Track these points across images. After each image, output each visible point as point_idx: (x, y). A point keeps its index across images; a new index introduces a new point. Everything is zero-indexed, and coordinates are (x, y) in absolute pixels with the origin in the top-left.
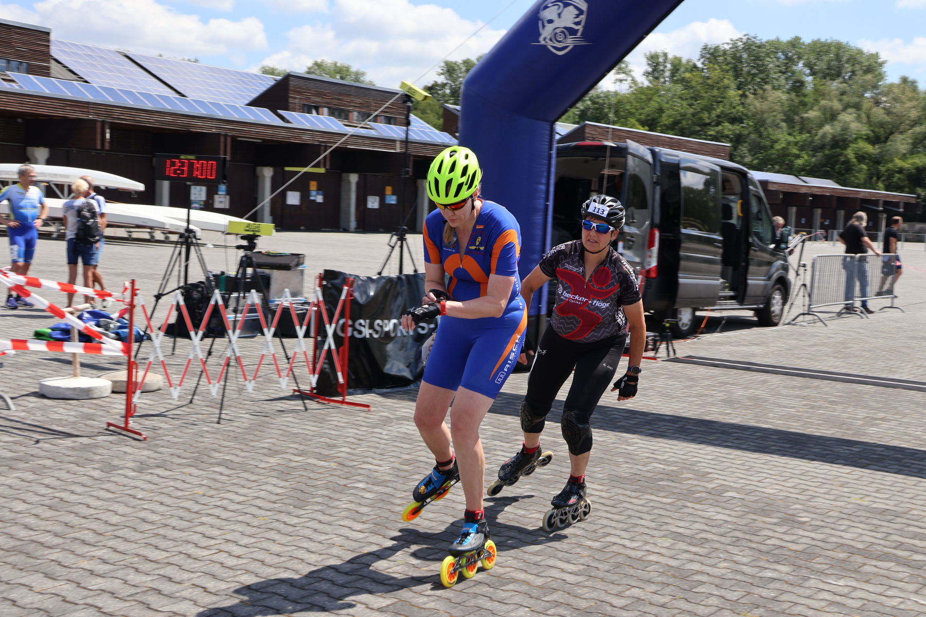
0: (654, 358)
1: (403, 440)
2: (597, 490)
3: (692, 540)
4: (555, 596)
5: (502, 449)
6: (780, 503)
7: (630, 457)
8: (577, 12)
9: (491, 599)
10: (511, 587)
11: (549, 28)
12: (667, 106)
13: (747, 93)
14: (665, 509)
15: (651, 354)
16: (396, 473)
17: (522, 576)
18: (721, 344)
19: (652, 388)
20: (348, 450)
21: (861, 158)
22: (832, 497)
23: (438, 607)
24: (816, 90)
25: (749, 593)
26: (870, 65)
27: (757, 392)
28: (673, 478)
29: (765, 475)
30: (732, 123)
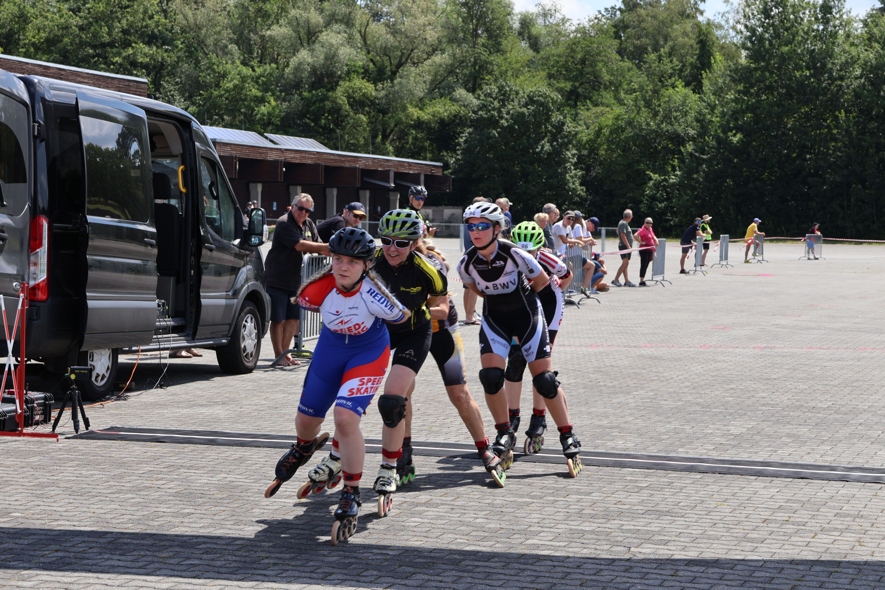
0: (53, 435)
18: (163, 405)
30: (149, 43)
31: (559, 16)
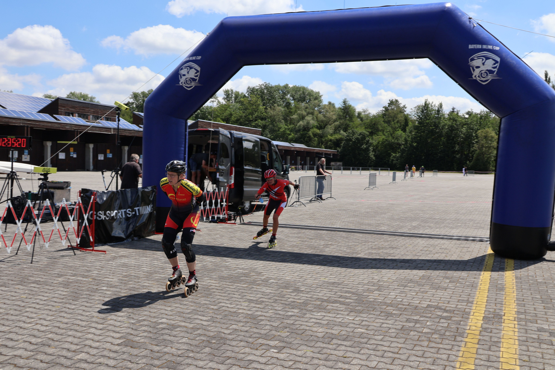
1: (123, 266)
2: (214, 283)
4: (199, 332)
8: (196, 71)
11: (184, 78)
12: (233, 113)
13: (267, 107)
14: (244, 290)
15: (234, 222)
16: (121, 282)
20: (97, 272)
21: (315, 135)
24: (295, 106)
26: (316, 97)
28: (246, 276)
30: (262, 120)
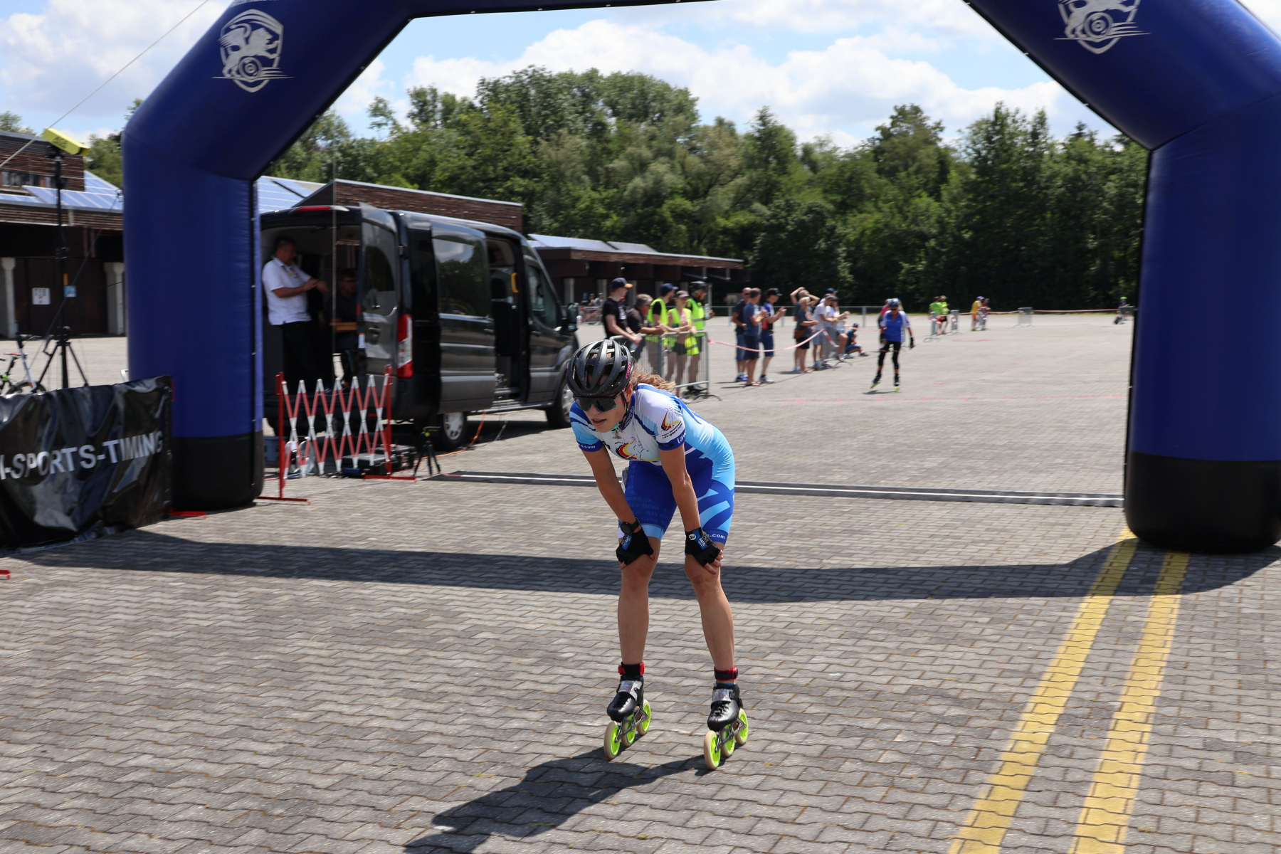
0: (413, 478)
1: (56, 612)
2: (314, 648)
3: (429, 696)
4: (241, 787)
5: (194, 609)
6: (543, 639)
7: (364, 603)
8: (269, 37)
9: (153, 801)
10: (183, 782)
11: (235, 56)
12: (440, 156)
13: (539, 139)
14: (400, 662)
15: (409, 473)
16: (39, 656)
17: (200, 767)
18: (501, 454)
19: (404, 515)
21: (680, 216)
22: (604, 625)
23: (75, 822)
24: (621, 134)
25: (487, 750)
26: (680, 103)
27: (535, 509)
28: (415, 624)
29: (529, 608)
30: (523, 177)
31: (831, 145)
